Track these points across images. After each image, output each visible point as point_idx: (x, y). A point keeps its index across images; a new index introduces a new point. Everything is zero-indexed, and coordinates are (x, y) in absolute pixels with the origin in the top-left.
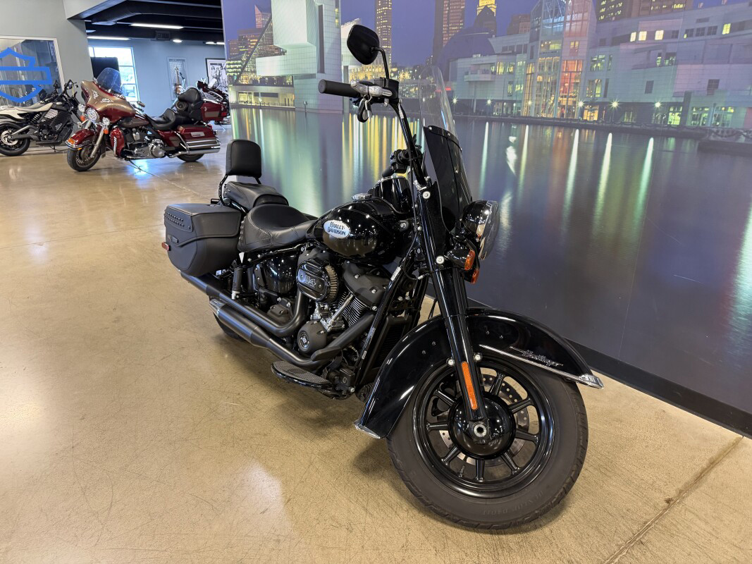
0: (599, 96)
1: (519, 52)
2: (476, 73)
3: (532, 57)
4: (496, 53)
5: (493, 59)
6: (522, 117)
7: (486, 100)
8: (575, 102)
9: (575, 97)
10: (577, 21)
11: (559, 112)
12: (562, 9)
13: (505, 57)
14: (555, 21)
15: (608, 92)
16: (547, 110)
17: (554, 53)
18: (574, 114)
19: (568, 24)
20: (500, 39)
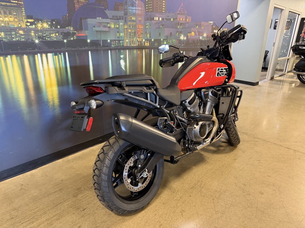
0: (148, 37)
1: (120, 19)
2: (100, 27)
3: (126, 22)
4: (109, 18)
5: (108, 20)
6: (125, 47)
7: (107, 40)
8: (142, 40)
9: (142, 38)
10: (140, 10)
11: (138, 44)
12: (135, 5)
13: (114, 20)
14: (133, 8)
15: (151, 36)
16: (134, 43)
17: (133, 21)
18: (142, 44)
19: (137, 11)
20: (110, 12)
